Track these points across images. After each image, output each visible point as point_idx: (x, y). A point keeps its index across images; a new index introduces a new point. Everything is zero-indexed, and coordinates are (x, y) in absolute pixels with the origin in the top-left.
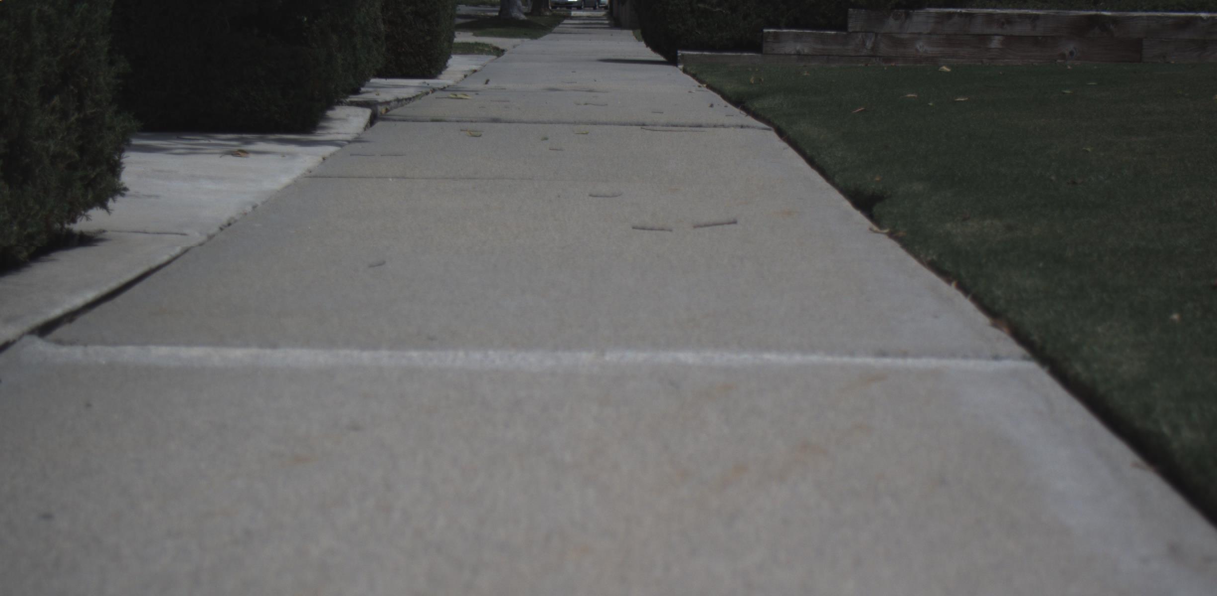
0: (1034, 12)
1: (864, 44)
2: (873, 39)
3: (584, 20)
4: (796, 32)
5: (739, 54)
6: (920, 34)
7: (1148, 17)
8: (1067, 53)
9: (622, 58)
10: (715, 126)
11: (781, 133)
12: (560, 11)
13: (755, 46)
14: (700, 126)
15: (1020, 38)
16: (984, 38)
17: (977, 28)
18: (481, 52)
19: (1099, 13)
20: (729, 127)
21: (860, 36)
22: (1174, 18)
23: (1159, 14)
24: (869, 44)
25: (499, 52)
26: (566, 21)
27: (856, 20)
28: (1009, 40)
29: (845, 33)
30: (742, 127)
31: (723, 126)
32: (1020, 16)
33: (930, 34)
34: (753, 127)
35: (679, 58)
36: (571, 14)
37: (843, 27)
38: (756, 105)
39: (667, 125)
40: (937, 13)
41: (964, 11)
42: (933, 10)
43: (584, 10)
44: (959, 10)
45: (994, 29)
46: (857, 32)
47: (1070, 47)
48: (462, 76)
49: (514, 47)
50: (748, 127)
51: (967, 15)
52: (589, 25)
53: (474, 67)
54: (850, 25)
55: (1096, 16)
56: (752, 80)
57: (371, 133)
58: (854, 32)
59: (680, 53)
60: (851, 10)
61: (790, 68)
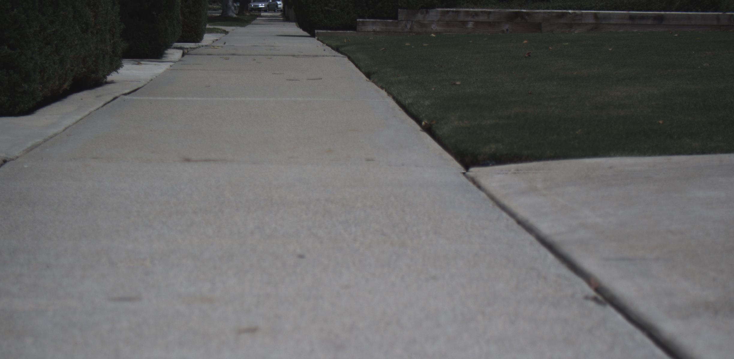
0: (489, 10)
1: (406, 26)
2: (411, 24)
3: (269, 17)
4: (372, 21)
5: (345, 31)
6: (433, 21)
7: (544, 12)
8: (505, 30)
9: (288, 34)
10: (323, 56)
11: (349, 58)
12: (256, 13)
13: (353, 27)
14: (317, 56)
15: (482, 23)
16: (464, 23)
17: (461, 18)
18: (217, 32)
19: (520, 10)
20: (329, 56)
21: (404, 22)
22: (556, 13)
23: (549, 11)
24: (409, 26)
25: (226, 32)
26: (258, 18)
27: (402, 15)
28: (477, 23)
29: (396, 21)
30: (334, 56)
31: (327, 56)
32: (482, 12)
33: (438, 21)
34: (339, 56)
35: (316, 34)
36: (260, 14)
37: (396, 18)
38: (343, 49)
39: (304, 56)
40: (442, 11)
41: (454, 10)
42: (439, 9)
43: (269, 12)
44: (452, 10)
45: (470, 18)
46: (403, 20)
47: (506, 27)
48: (212, 42)
49: (233, 30)
50: (337, 56)
51: (456, 12)
52: (271, 20)
53: (216, 38)
54: (399, 17)
55: (518, 12)
56: (345, 41)
57: (184, 58)
58: (401, 20)
59: (316, 31)
60: (399, 10)
61: (371, 39)
